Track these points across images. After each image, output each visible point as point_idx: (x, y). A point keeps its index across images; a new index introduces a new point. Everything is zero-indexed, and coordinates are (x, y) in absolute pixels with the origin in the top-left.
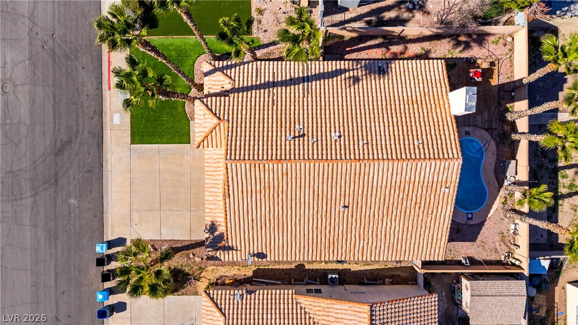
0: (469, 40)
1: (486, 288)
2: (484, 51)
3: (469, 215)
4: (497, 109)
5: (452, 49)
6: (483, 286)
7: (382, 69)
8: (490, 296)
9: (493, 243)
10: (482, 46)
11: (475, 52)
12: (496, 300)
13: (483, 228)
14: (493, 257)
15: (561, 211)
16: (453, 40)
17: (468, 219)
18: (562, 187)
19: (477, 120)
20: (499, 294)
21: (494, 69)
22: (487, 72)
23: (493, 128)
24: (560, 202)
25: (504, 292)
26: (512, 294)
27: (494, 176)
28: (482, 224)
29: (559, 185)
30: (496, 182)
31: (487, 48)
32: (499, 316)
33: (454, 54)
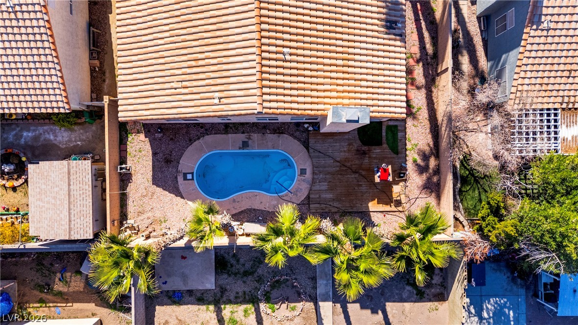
0: (431, 171)
1: (81, 182)
2: (416, 192)
3: (191, 175)
4: (336, 210)
5: (419, 149)
6: (84, 179)
7: (394, 25)
8: (69, 188)
9: (152, 208)
10: (424, 189)
11: (415, 180)
12: (63, 197)
13: (172, 195)
14: (131, 208)
15: (199, 309)
16: (431, 150)
17: (185, 175)
18: (231, 310)
19: (321, 184)
20: (72, 200)
21: (391, 206)
22: (388, 196)
23: (311, 206)
24: (212, 307)
25: (75, 208)
26: (73, 219)
27: (245, 208)
28: (178, 193)
29: (235, 306)
30: (237, 212)
31: (421, 196)
32: (41, 204)
33: (412, 152)
